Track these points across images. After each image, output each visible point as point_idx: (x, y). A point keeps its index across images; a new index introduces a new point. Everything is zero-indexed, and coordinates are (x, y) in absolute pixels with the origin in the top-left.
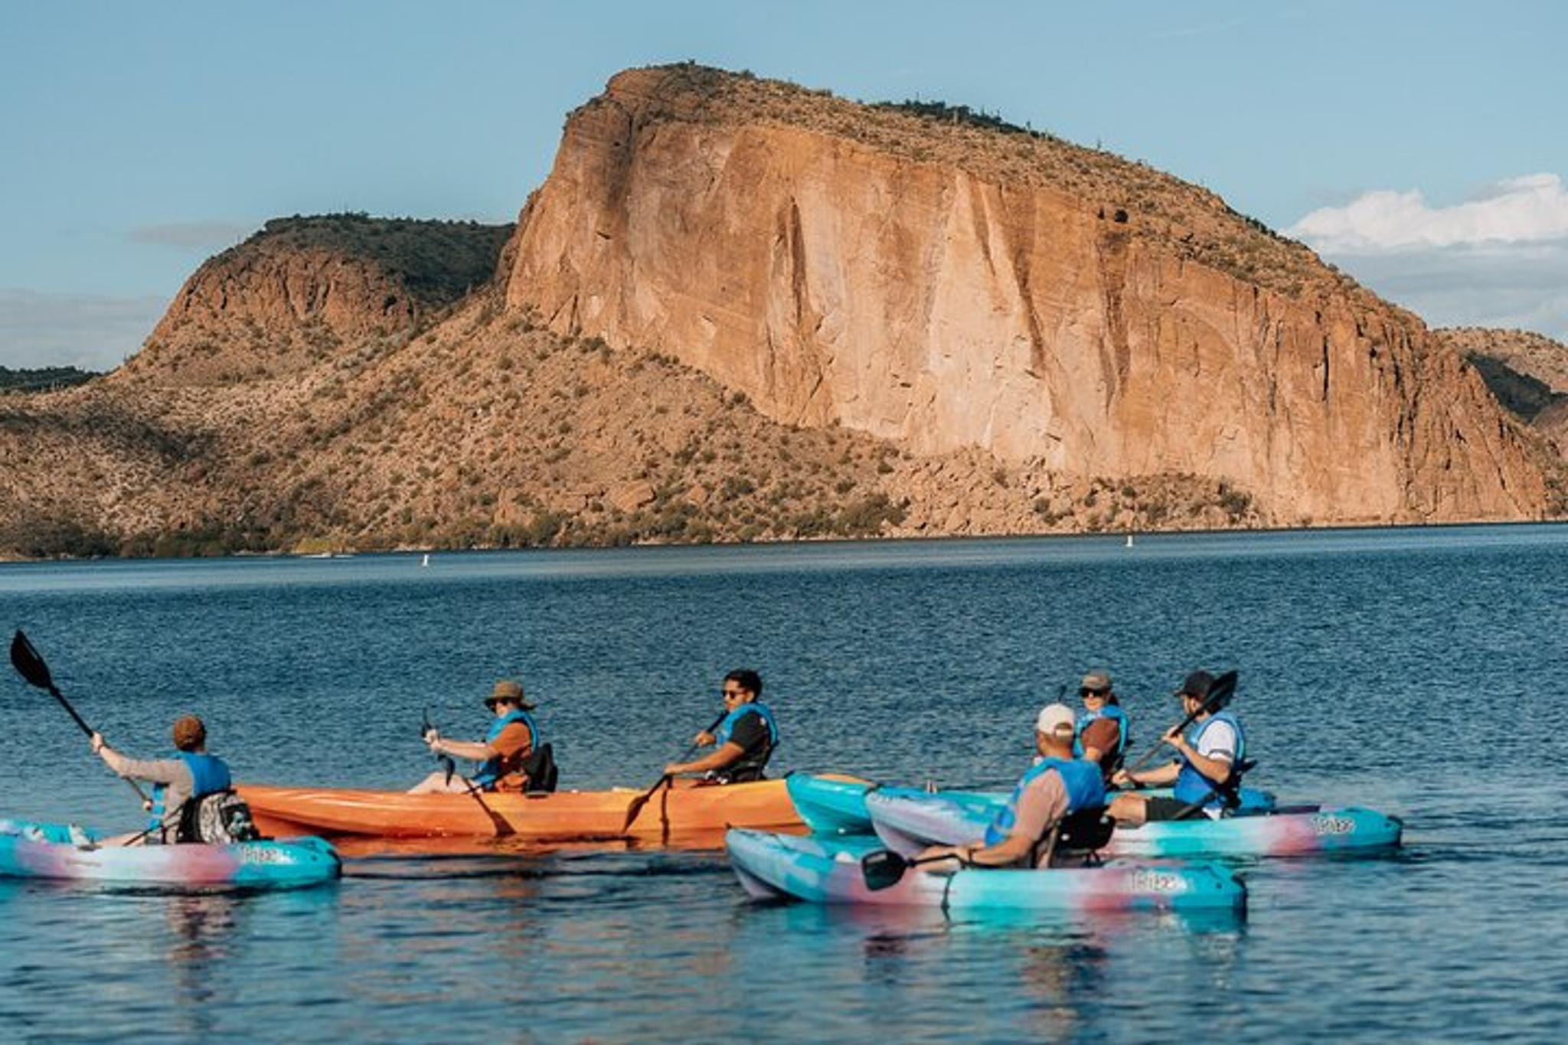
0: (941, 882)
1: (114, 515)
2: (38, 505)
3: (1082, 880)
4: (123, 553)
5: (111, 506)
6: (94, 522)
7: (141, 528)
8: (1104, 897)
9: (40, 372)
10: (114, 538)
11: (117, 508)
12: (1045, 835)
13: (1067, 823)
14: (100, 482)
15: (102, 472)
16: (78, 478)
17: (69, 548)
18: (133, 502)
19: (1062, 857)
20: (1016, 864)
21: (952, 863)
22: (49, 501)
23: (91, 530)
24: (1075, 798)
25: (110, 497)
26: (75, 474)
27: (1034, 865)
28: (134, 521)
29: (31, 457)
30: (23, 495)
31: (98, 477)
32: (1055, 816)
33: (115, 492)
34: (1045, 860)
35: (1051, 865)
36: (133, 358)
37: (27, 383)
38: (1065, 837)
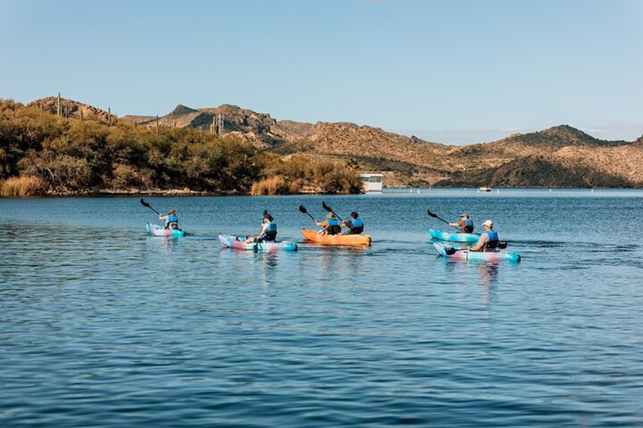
0: (465, 254)
1: (632, 178)
2: (613, 174)
3: (489, 254)
4: (635, 187)
5: (632, 175)
6: (627, 179)
7: (639, 181)
8: (493, 258)
9: (615, 141)
10: (632, 184)
11: (633, 176)
12: (484, 245)
13: (488, 243)
14: (629, 169)
15: (630, 167)
16: (624, 168)
17: (621, 186)
18: (638, 174)
19: (488, 250)
20: (479, 251)
21: (467, 250)
22: (616, 174)
23: (627, 181)
24: (490, 239)
25: (632, 173)
26: (623, 167)
27: (482, 251)
28: (638, 179)
29: (612, 163)
30: (610, 172)
31: (629, 168)
32: (486, 241)
33: (633, 172)
34: (484, 250)
35: (486, 251)
36: (639, 139)
37: (612, 144)
38: (489, 246)
